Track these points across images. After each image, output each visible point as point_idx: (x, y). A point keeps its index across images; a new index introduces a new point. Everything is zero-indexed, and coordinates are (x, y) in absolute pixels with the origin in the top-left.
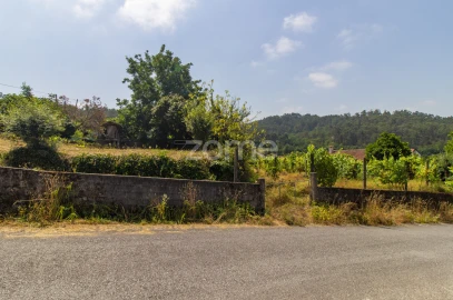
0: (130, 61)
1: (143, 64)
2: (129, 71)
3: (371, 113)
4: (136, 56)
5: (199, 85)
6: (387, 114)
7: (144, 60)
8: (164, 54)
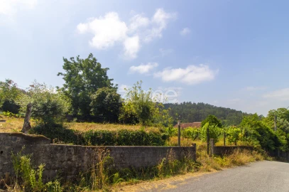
0: (65, 60)
1: (76, 64)
2: (64, 68)
3: (187, 103)
4: (71, 59)
5: (111, 82)
6: (194, 104)
7: (77, 61)
8: (91, 59)
